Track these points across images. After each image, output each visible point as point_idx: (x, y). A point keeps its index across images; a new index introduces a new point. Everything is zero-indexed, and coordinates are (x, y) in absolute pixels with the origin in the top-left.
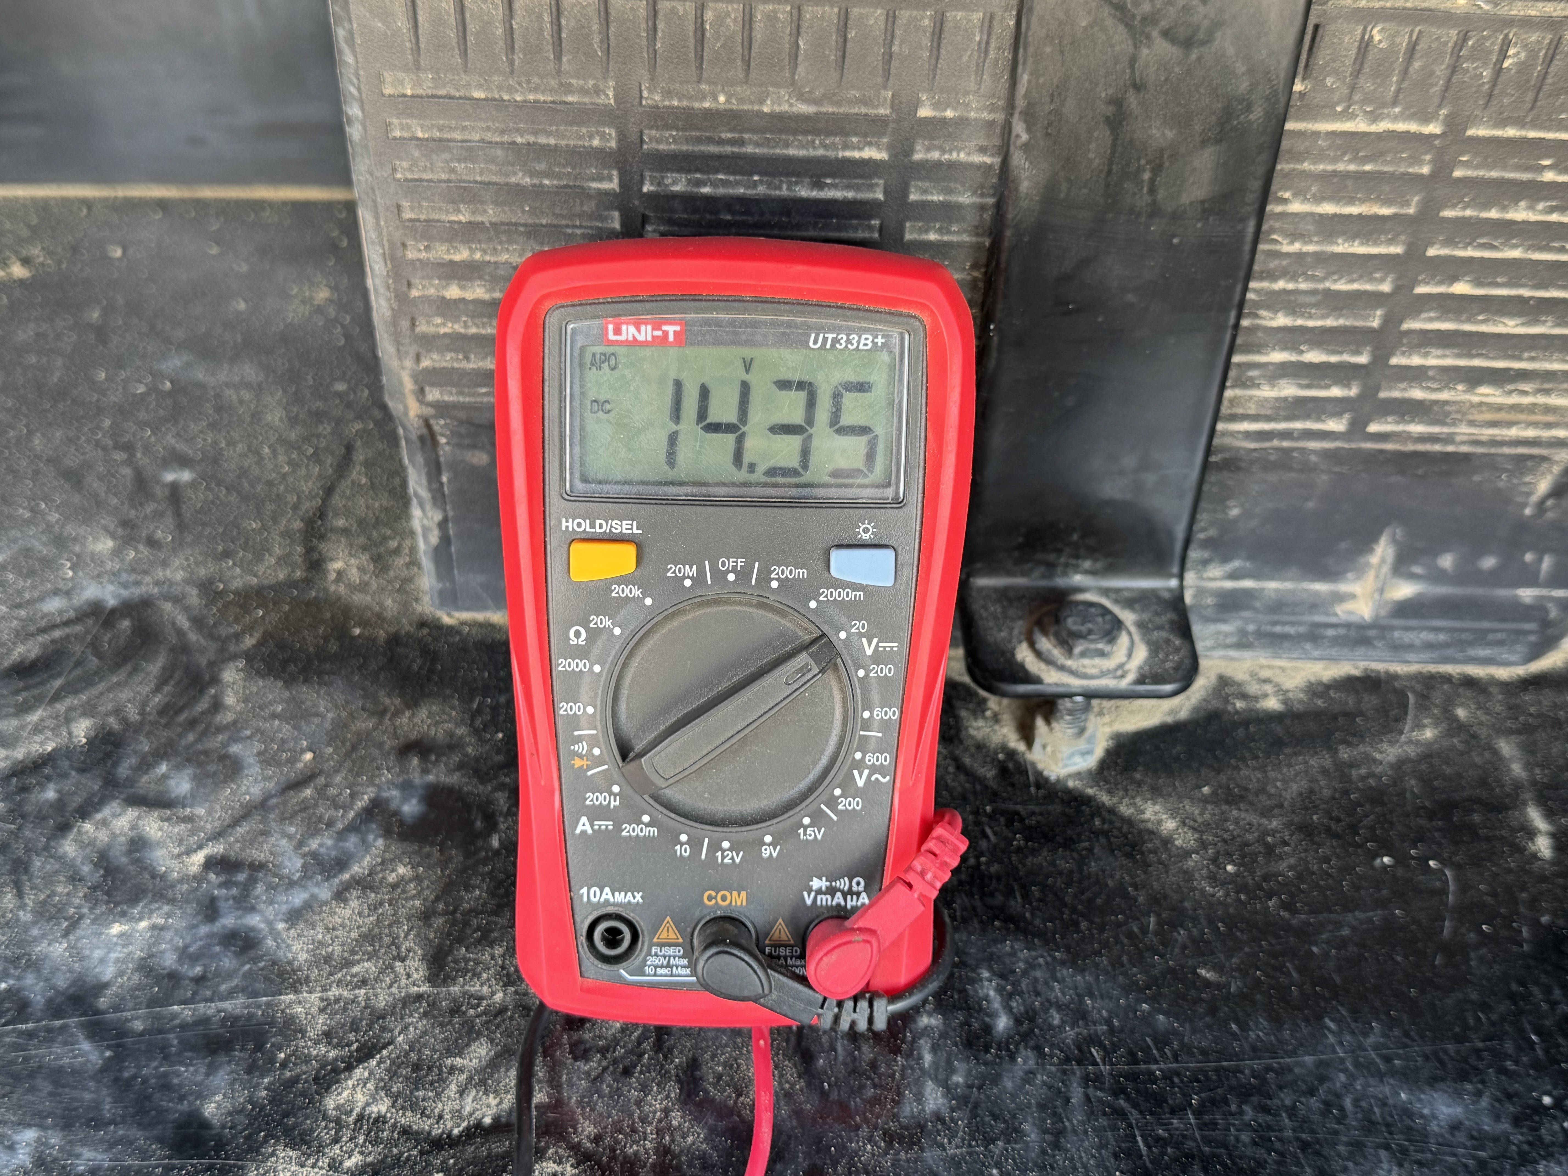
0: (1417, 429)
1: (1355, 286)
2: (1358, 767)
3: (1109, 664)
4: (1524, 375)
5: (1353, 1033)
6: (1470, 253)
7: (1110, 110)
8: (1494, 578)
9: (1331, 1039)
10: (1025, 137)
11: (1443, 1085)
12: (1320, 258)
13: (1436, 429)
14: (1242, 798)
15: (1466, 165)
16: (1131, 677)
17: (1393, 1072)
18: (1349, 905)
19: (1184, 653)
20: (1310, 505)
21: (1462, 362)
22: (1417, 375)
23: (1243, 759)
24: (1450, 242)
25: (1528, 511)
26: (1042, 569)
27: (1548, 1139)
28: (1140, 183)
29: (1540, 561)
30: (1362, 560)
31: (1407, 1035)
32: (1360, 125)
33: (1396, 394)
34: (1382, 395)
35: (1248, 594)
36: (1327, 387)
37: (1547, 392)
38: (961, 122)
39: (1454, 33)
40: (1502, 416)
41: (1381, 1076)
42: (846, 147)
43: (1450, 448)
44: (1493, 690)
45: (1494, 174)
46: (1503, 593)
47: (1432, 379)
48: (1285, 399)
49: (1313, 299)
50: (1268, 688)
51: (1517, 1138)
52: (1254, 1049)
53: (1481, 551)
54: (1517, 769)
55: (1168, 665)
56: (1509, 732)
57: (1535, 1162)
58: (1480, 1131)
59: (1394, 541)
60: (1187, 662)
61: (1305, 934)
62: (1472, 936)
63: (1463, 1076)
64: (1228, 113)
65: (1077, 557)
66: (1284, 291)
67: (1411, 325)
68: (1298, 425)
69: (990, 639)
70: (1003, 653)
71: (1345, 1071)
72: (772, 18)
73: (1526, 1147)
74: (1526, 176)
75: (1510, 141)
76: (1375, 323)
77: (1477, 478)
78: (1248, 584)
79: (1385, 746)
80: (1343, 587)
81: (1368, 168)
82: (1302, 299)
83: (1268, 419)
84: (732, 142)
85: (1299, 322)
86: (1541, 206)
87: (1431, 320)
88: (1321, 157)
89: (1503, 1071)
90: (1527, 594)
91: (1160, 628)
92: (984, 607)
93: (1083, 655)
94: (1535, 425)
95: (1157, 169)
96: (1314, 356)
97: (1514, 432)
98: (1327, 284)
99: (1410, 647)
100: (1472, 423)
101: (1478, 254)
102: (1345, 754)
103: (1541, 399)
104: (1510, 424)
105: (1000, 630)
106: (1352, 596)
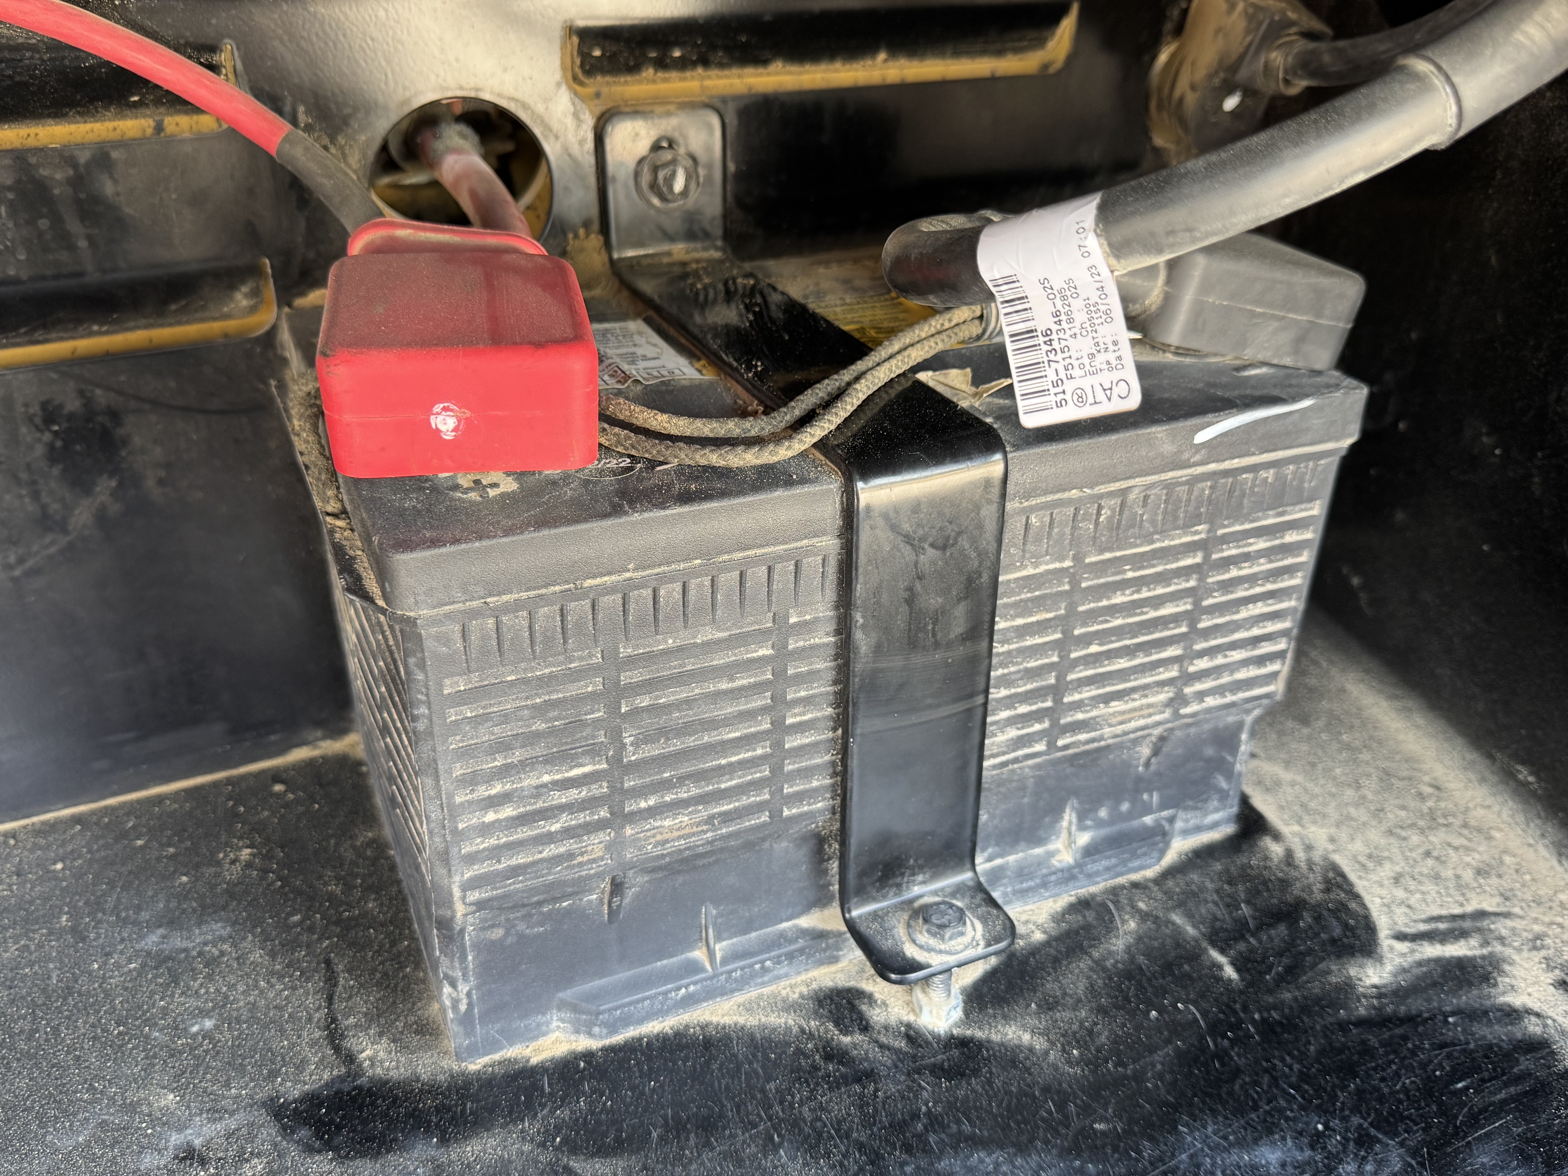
0: (1083, 737)
1: (1040, 662)
2: (1107, 959)
3: (966, 939)
4: (1134, 690)
5: (1198, 1130)
6: (1096, 627)
7: (906, 595)
8: (1130, 816)
9: (1189, 1139)
10: (861, 621)
11: (1263, 1142)
12: (1020, 651)
13: (1093, 734)
14: (1057, 1003)
15: (1087, 579)
16: (982, 943)
17: (1231, 1145)
18: (1152, 1050)
19: (1002, 918)
20: (1026, 800)
21: (1101, 691)
22: (1078, 706)
23: (1042, 978)
24: (1084, 624)
25: (1140, 769)
26: (894, 889)
27: (1334, 1151)
28: (927, 633)
29: (1152, 797)
30: (1058, 825)
31: (1227, 1118)
32: (1030, 571)
33: (1069, 719)
34: (1062, 722)
35: (1001, 868)
36: (1032, 725)
37: (1146, 696)
38: (816, 620)
39: (1072, 509)
40: (1127, 716)
41: (1227, 1150)
42: (747, 652)
43: (1103, 743)
44: (1151, 885)
45: (1102, 581)
46: (1135, 823)
47: (1087, 705)
48: (1012, 739)
49: (1019, 676)
50: (1031, 926)
51: (1318, 1158)
52: (1151, 1163)
53: (1118, 801)
54: (1190, 930)
55: (998, 928)
56: (1173, 908)
57: (1336, 1168)
58: (1297, 1162)
59: (1073, 808)
60: (1007, 922)
61: (1138, 1077)
62: (1226, 1043)
63: (1270, 1132)
64: (970, 581)
65: (913, 875)
66: (1004, 675)
67: (1071, 677)
68: (1020, 753)
69: (884, 948)
70: (898, 954)
71: (1207, 1155)
72: (700, 586)
73: (1326, 1161)
74: (1118, 578)
75: (1109, 560)
76: (1053, 681)
77: (1111, 757)
78: (998, 862)
79: (1114, 940)
80: (1051, 847)
81: (1037, 593)
82: (1013, 677)
83: (1004, 753)
84: (680, 666)
85: (1013, 691)
86: (1127, 592)
87: (1081, 671)
88: (1012, 593)
89: (1287, 1119)
90: (1148, 820)
91: (979, 906)
92: (868, 927)
93: (951, 938)
94: (1143, 717)
95: (935, 622)
96: (1023, 709)
97: (1133, 725)
98: (1025, 665)
99: (1097, 873)
100: (1111, 726)
101: (1100, 627)
102: (1096, 954)
103: (1144, 701)
104: (1130, 720)
105: (887, 940)
106: (1057, 852)
